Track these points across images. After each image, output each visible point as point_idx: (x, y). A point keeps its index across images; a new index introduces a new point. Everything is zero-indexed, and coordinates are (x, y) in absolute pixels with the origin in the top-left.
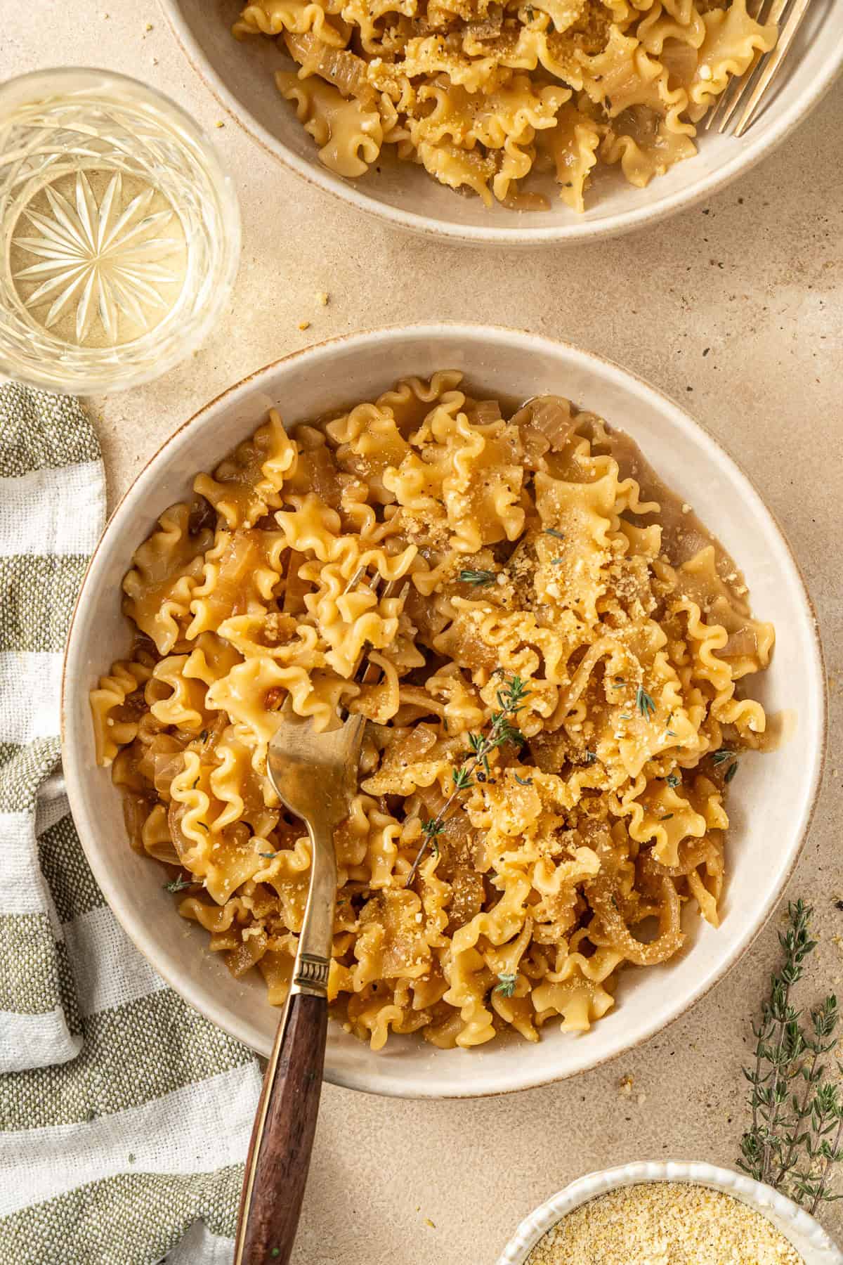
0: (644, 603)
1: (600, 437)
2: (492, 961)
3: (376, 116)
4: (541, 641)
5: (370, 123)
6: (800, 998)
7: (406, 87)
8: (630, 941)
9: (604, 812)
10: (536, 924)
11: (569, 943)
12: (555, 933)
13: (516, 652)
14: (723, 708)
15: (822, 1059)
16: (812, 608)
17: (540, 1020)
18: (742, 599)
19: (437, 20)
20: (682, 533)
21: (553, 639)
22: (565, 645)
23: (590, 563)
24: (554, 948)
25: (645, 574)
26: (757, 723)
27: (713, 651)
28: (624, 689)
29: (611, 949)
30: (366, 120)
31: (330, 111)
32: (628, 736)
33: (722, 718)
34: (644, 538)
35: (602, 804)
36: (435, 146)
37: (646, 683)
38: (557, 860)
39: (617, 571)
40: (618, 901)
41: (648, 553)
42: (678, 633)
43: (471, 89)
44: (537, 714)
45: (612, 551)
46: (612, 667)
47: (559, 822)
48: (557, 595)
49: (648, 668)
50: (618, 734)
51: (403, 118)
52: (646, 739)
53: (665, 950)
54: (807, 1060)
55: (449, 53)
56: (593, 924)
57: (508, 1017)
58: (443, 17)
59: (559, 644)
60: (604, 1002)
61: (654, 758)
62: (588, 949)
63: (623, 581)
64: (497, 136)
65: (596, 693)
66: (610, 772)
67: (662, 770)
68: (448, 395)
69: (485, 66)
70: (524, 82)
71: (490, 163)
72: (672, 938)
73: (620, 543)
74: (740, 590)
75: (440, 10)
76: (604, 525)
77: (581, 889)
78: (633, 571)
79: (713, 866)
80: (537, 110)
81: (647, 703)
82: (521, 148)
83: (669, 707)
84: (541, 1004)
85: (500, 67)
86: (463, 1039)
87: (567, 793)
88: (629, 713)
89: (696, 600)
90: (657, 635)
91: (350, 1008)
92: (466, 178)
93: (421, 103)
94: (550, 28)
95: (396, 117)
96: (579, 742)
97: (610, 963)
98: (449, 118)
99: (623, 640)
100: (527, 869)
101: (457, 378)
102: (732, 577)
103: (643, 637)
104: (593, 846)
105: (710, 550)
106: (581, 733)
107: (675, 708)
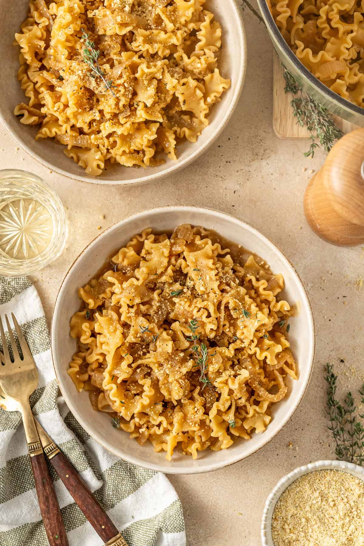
0: (234, 282)
1: (203, 233)
2: (225, 418)
3: (99, 153)
4: (205, 305)
5: (98, 156)
6: (338, 396)
7: (106, 141)
8: (269, 395)
9: (247, 355)
10: (236, 400)
11: (249, 403)
12: (243, 401)
13: (199, 311)
14: (274, 307)
15: (353, 415)
16: (292, 265)
17: (249, 431)
18: (268, 269)
19: (108, 116)
20: (241, 254)
21: (209, 303)
22: (214, 304)
23: (211, 275)
24: (245, 406)
25: (231, 272)
26: (287, 307)
27: (264, 289)
28: (238, 312)
29: (264, 400)
30: (96, 155)
31: (85, 156)
32: (245, 327)
33: (275, 310)
34: (226, 261)
35: (245, 352)
36: (121, 156)
37: (244, 307)
38: (235, 376)
39: (221, 274)
40: (261, 384)
41: (230, 265)
42: (250, 287)
43: (126, 134)
44: (212, 329)
45: (217, 269)
46: (231, 306)
47: (230, 363)
48: (204, 290)
49: (244, 302)
50: (241, 327)
51: (108, 150)
52: (251, 325)
53: (282, 394)
54: (348, 417)
55: (115, 125)
56: (256, 394)
57: (237, 434)
58: (110, 115)
59: (212, 304)
60: (267, 419)
61: (256, 331)
62: (257, 403)
63: (224, 277)
64: (140, 146)
65: (229, 317)
66: (244, 341)
67: (261, 334)
68: (149, 236)
69: (128, 125)
70: (143, 126)
71: (141, 154)
72: (283, 390)
73: (219, 265)
74: (267, 266)
75: (108, 113)
76: (211, 261)
77: (247, 384)
78: (227, 272)
79: (290, 361)
80: (149, 134)
81: (247, 313)
82: (149, 147)
83: (255, 312)
84: (247, 427)
85: (133, 123)
86: (223, 447)
87: (230, 352)
88: (242, 319)
89: (253, 274)
90: (242, 290)
91: (183, 446)
92: (134, 162)
93: (112, 143)
94: (146, 106)
95: (106, 150)
96: (230, 334)
97: (265, 405)
98: (122, 145)
99: (232, 296)
100: (226, 383)
101: (150, 230)
102: (262, 263)
103: (238, 292)
104: (246, 368)
105: (251, 257)
106: (230, 331)
107: (257, 312)
